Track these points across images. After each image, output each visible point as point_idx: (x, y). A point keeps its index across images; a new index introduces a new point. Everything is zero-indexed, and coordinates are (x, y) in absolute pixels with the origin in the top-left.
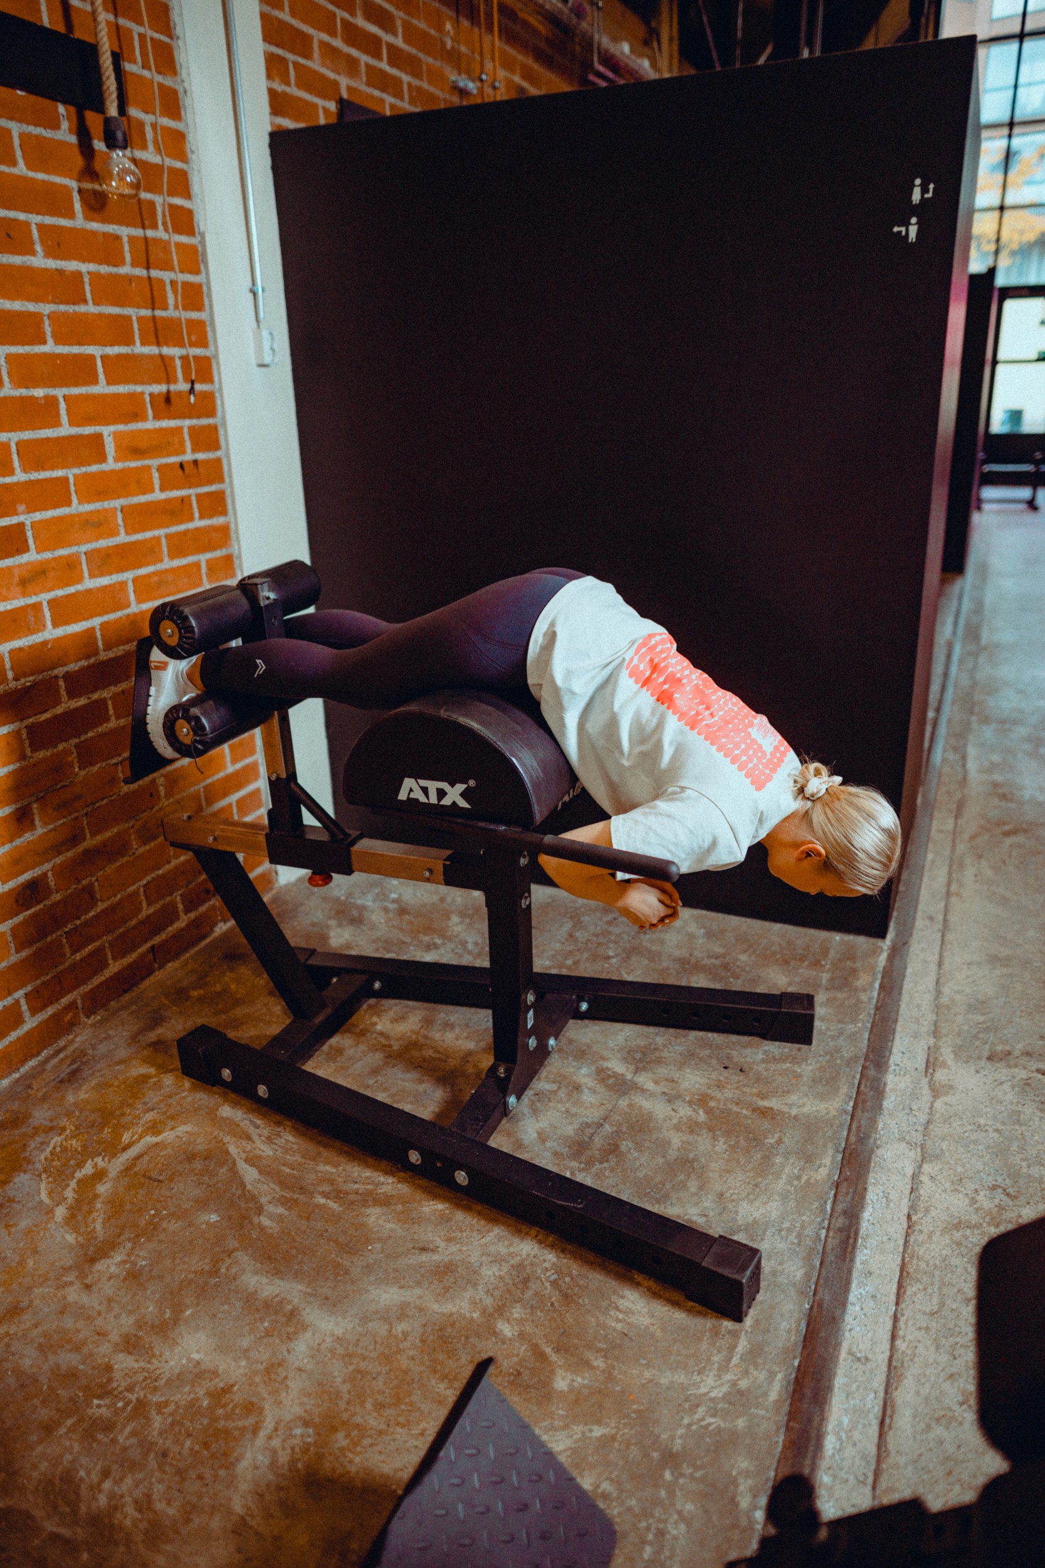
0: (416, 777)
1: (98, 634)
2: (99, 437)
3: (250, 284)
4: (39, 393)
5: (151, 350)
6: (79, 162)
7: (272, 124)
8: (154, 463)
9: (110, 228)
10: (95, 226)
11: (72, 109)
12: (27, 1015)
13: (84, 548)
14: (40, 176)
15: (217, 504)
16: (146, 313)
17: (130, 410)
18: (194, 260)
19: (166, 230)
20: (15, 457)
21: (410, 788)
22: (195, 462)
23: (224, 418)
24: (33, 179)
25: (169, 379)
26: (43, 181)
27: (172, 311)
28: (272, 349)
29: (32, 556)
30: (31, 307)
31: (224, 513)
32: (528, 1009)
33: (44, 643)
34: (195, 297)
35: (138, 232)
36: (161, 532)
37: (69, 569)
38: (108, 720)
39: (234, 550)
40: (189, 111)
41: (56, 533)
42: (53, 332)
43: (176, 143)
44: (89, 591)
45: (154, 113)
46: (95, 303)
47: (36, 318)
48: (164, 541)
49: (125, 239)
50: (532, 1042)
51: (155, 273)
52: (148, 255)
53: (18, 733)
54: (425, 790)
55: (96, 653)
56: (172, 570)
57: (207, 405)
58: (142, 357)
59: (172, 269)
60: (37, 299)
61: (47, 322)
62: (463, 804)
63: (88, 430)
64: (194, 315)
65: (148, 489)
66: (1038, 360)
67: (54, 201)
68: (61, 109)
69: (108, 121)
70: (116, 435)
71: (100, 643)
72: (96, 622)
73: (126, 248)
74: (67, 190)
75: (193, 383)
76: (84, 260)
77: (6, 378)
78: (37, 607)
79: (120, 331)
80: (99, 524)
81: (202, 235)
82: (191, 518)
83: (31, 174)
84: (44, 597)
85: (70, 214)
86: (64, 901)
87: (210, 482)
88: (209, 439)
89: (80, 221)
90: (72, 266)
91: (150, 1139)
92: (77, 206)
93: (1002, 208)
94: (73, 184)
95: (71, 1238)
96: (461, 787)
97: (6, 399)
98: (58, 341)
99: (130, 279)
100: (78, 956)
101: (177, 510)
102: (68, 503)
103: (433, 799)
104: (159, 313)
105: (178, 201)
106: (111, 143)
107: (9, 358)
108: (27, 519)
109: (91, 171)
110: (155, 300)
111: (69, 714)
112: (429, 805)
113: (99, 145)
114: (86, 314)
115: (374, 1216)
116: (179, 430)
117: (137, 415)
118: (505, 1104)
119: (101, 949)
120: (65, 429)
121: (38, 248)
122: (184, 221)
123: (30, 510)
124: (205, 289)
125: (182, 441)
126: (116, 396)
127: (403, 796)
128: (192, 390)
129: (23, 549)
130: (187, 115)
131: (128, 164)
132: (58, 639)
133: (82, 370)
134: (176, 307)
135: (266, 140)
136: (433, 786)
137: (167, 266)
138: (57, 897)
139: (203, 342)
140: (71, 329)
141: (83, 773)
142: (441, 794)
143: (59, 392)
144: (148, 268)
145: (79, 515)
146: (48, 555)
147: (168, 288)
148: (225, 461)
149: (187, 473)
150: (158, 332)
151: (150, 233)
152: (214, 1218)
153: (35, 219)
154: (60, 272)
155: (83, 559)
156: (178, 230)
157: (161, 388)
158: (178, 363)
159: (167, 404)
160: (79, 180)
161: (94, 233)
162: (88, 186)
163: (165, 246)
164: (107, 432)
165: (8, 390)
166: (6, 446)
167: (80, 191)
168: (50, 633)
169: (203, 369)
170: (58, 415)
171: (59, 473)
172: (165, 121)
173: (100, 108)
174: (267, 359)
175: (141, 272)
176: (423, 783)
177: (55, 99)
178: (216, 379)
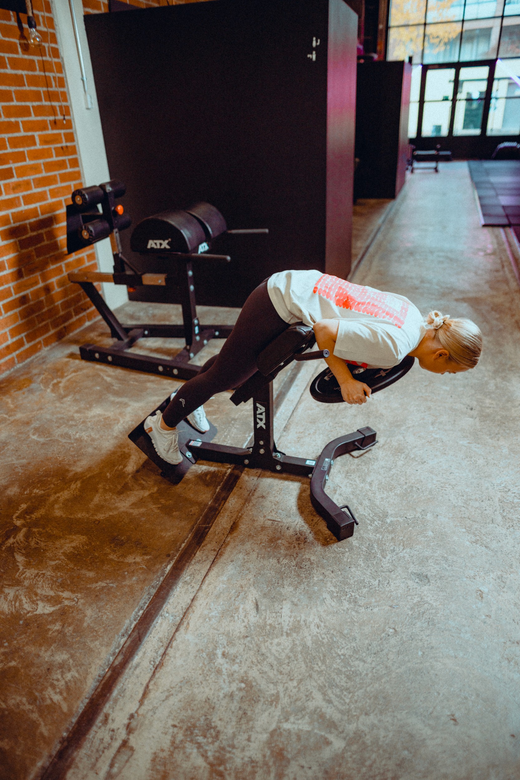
0: (153, 239)
1: (39, 209)
2: (33, 137)
3: (80, 76)
4: (13, 120)
5: (48, 103)
6: (18, 32)
7: (84, 11)
8: (52, 146)
9: (31, 57)
10: (26, 57)
11: (15, 13)
12: (26, 343)
13: (32, 177)
14: (7, 39)
15: (75, 163)
16: (45, 89)
17: (42, 126)
18: (60, 68)
19: (50, 56)
20: (7, 143)
21: (151, 244)
22: (67, 147)
23: (76, 130)
24: (4, 41)
25: (55, 114)
26: (8, 41)
27: (53, 89)
28: (91, 103)
29: (15, 180)
30: (8, 88)
31: (78, 166)
32: (195, 326)
33: (22, 211)
34: (62, 82)
35: (40, 58)
36: (56, 173)
37: (27, 185)
38: (44, 241)
39: (83, 181)
40: (54, 9)
41: (22, 172)
42: (16, 97)
43: (51, 22)
44: (35, 193)
45: (43, 11)
46: (29, 86)
47: (9, 92)
48: (58, 176)
49: (36, 61)
50: (198, 338)
51: (47, 74)
52: (44, 66)
53: (15, 242)
54: (156, 244)
55: (38, 216)
56: (62, 187)
57: (69, 125)
58: (46, 106)
59: (53, 72)
60: (9, 85)
61: (13, 94)
62: (168, 247)
63: (30, 134)
64: (62, 89)
65: (51, 156)
66: (443, 100)
67: (11, 48)
68: (11, 13)
69: (29, 18)
70: (39, 136)
71: (39, 212)
72: (38, 205)
73: (37, 64)
74: (15, 44)
75: (64, 116)
76: (23, 69)
77: (2, 114)
78: (18, 198)
79: (37, 96)
80: (35, 169)
81: (62, 58)
82: (66, 168)
83: (4, 39)
84: (20, 194)
85: (17, 53)
86: (35, 305)
87: (72, 154)
88: (71, 137)
89: (20, 55)
90: (20, 72)
91: (74, 374)
92: (20, 50)
93: (425, 24)
94: (17, 41)
95: (54, 395)
96: (167, 241)
97: (3, 123)
98: (18, 100)
99: (39, 77)
100: (40, 325)
101: (61, 165)
102: (25, 160)
103: (158, 247)
104: (50, 89)
105: (53, 45)
106: (31, 26)
107: (3, 107)
108: (13, 166)
109: (23, 36)
110: (48, 85)
111: (31, 238)
112: (157, 249)
113: (25, 26)
114: (25, 91)
115: (149, 385)
116: (60, 134)
117: (45, 128)
118: (189, 356)
119: (48, 323)
120: (22, 133)
121: (8, 66)
122: (56, 53)
123: (14, 162)
124: (65, 79)
125: (61, 138)
126: (38, 121)
127: (149, 247)
128: (64, 119)
129: (12, 176)
130: (54, 11)
131: (37, 34)
132: (26, 210)
133: (25, 111)
134: (56, 86)
135: (82, 18)
136: (158, 242)
137: (51, 71)
138: (32, 303)
139: (66, 100)
140: (22, 96)
141: (37, 260)
142: (161, 244)
143: (20, 120)
144: (44, 72)
145: (29, 165)
146: (21, 179)
147: (52, 80)
148: (77, 146)
149: (64, 151)
150: (51, 96)
151: (44, 58)
152: (98, 388)
153: (6, 55)
154: (16, 75)
155: (32, 181)
156: (54, 57)
157: (52, 118)
158: (58, 109)
159: (55, 124)
160: (19, 40)
161: (26, 60)
162: (22, 41)
163: (50, 63)
164: (36, 134)
165: (4, 119)
166: (3, 140)
167: (20, 44)
168: (23, 207)
169: (66, 111)
170: (19, 128)
171: (21, 149)
172: (47, 14)
173: (25, 12)
174: (90, 106)
175: (42, 74)
176: (155, 241)
177: (9, 9)
178: (71, 114)
